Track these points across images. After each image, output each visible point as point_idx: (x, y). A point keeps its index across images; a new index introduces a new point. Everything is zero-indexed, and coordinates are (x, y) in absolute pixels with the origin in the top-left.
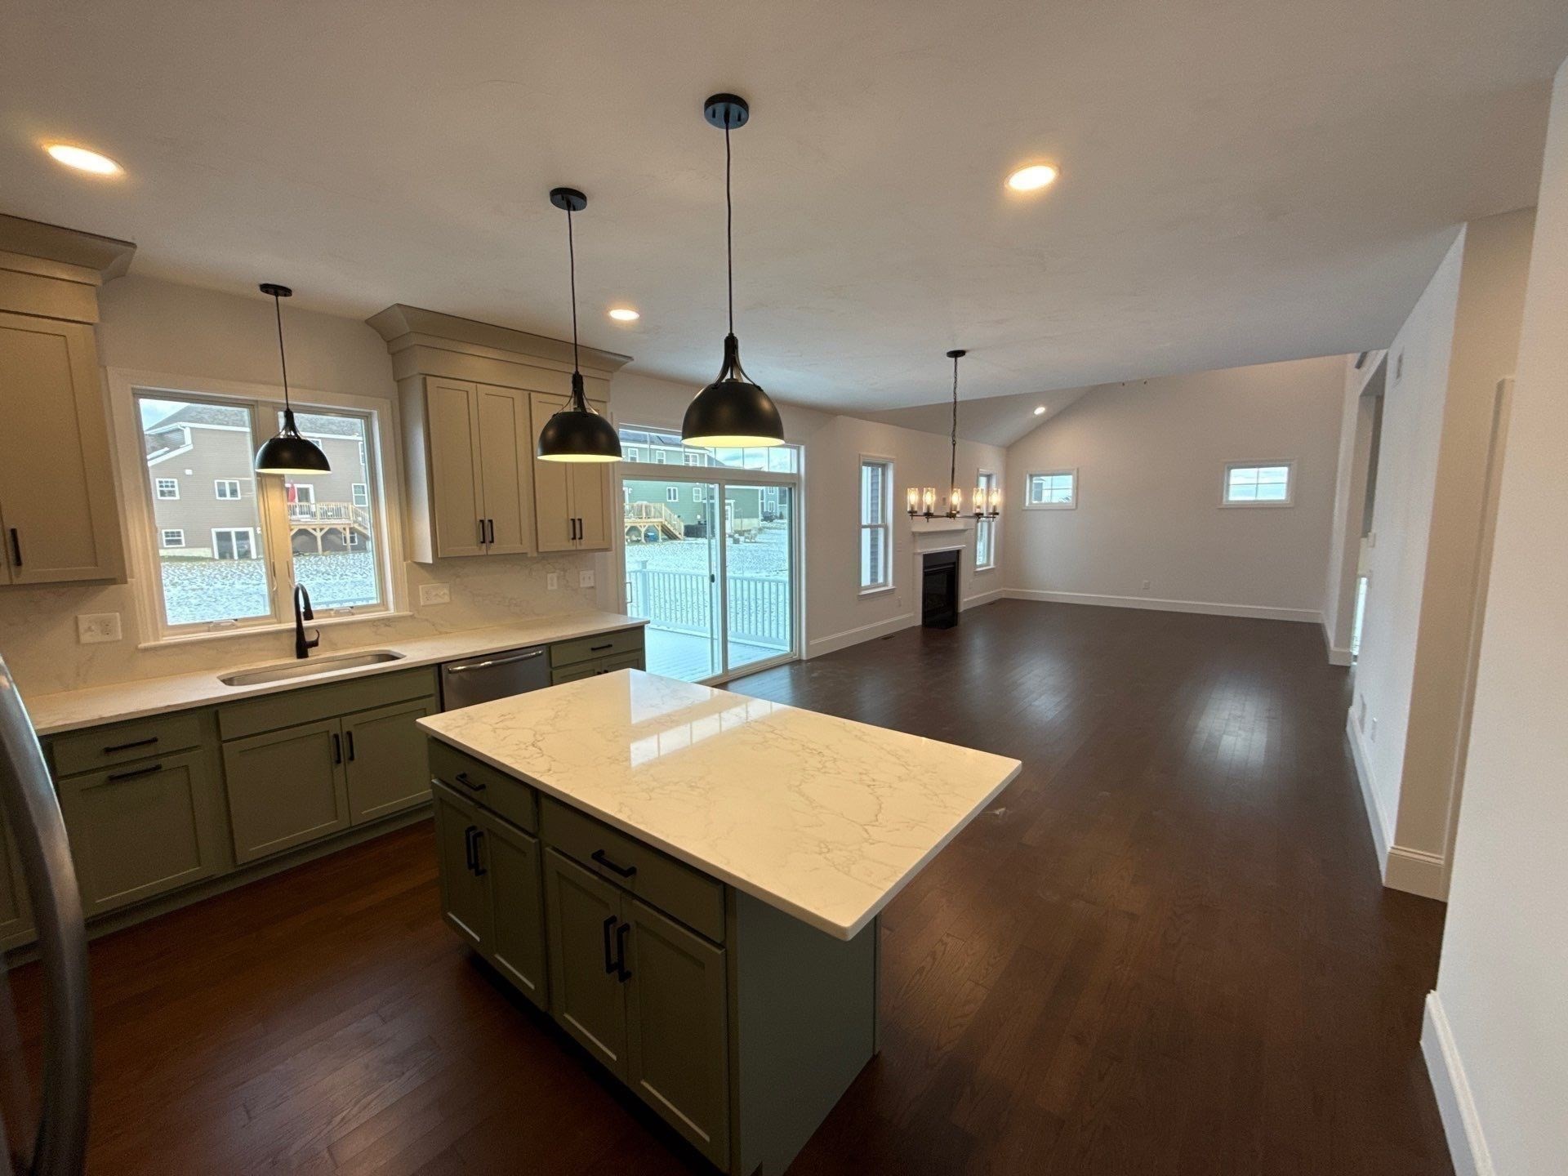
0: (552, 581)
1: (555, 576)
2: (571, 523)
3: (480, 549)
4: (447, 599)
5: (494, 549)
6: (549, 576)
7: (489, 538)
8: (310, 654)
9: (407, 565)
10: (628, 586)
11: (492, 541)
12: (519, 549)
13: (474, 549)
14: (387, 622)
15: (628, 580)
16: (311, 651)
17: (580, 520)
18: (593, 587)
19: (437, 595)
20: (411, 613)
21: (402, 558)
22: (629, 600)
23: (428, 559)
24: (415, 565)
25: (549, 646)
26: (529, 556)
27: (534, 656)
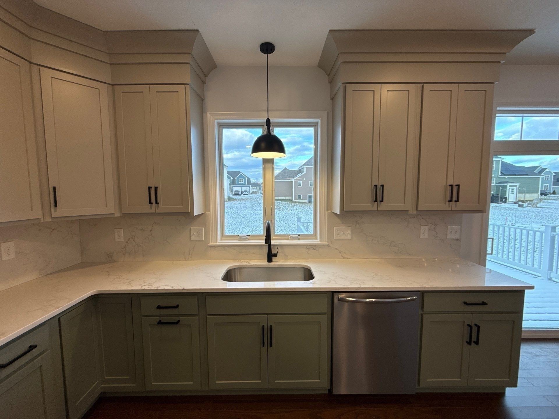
0: (425, 231)
1: (426, 228)
2: (449, 188)
3: (373, 207)
4: (349, 237)
5: (383, 207)
6: (422, 227)
7: (379, 198)
8: (273, 260)
9: (328, 213)
10: (490, 241)
11: (382, 201)
12: (400, 207)
13: (368, 206)
14: (314, 247)
15: (489, 236)
16: (274, 259)
17: (458, 186)
18: (458, 239)
19: (344, 234)
20: (328, 243)
21: (326, 208)
22: (489, 251)
23: (338, 211)
24: (332, 213)
25: (422, 294)
26: (409, 213)
27: (409, 300)
